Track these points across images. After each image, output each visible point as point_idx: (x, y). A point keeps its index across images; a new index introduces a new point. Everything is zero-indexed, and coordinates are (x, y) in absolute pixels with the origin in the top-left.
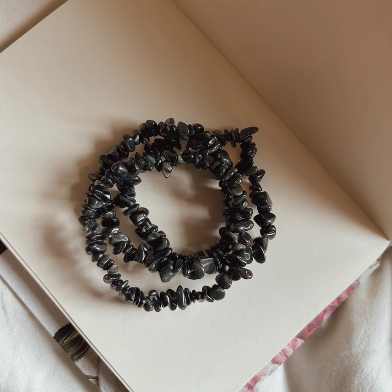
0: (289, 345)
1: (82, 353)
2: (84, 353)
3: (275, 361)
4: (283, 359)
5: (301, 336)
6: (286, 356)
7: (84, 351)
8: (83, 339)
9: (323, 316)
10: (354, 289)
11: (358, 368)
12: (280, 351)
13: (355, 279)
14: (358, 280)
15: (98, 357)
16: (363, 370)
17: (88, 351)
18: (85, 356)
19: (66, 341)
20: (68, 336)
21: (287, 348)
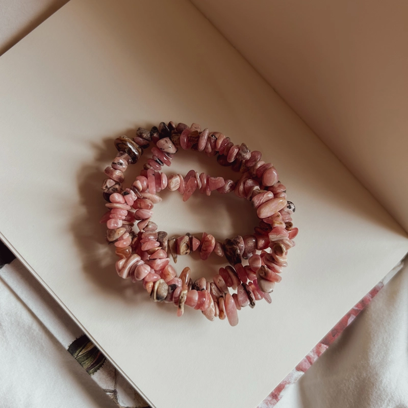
0: (313, 351)
1: (98, 365)
2: (100, 366)
3: (299, 368)
4: (307, 366)
5: (325, 341)
7: (100, 363)
8: (99, 351)
9: (348, 320)
10: (378, 291)
11: (376, 379)
12: (304, 357)
13: (379, 281)
14: (381, 282)
15: (116, 370)
16: (381, 381)
17: (104, 363)
18: (101, 369)
19: (81, 353)
20: (83, 349)
21: (312, 355)
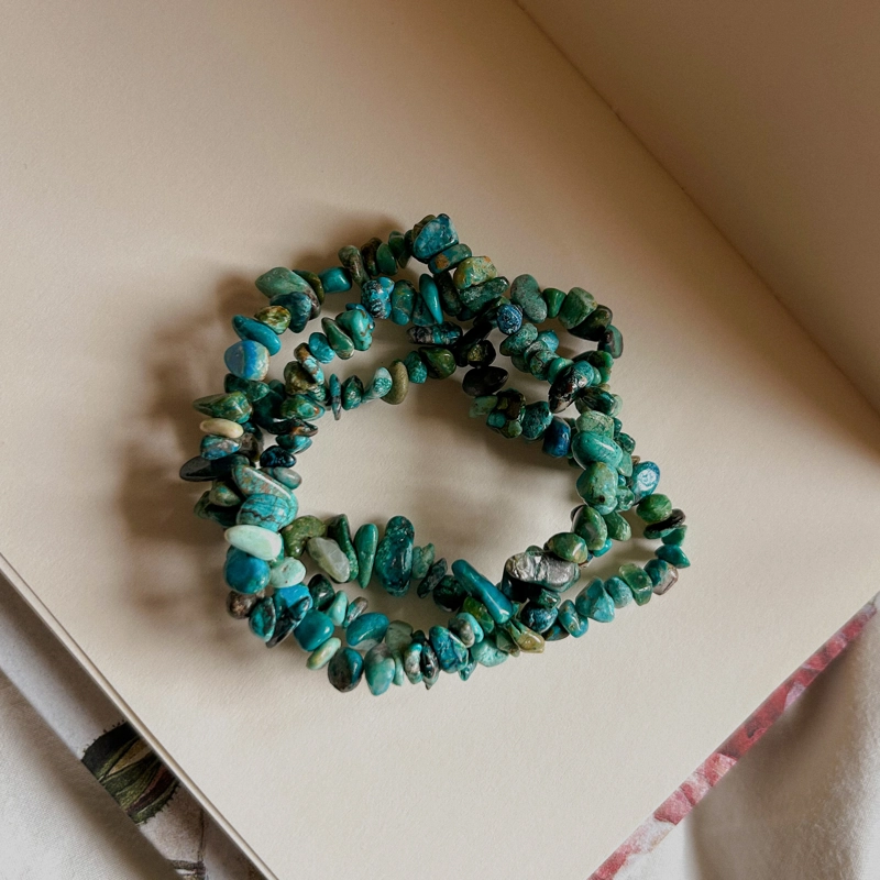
0: (698, 772)
1: (158, 800)
2: (164, 802)
3: (663, 815)
4: (682, 808)
5: (729, 749)
6: (692, 801)
7: (163, 796)
8: (160, 763)
9: (785, 696)
10: (861, 625)
12: (676, 787)
13: (866, 602)
14: (872, 604)
15: (202, 811)
17: (174, 796)
18: (165, 809)
19: (115, 769)
20: (120, 757)
21: (694, 780)
